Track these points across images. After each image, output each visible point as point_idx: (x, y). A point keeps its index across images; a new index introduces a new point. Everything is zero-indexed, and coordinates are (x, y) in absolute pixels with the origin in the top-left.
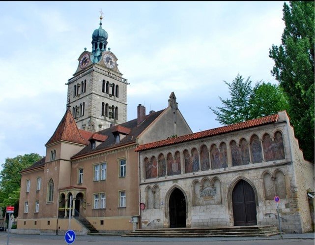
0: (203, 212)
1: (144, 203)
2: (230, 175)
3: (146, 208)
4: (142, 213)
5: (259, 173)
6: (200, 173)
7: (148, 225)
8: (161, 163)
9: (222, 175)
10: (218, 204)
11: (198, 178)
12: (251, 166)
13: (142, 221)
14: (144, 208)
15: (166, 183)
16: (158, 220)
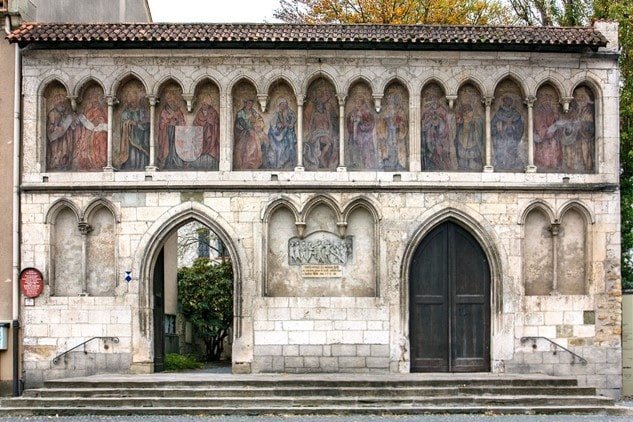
0: (304, 319)
1: (42, 269)
2: (416, 200)
3: (47, 289)
4: (28, 313)
5: (514, 206)
6: (300, 176)
7: (57, 361)
8: (125, 115)
9: (386, 196)
10: (363, 295)
11: (291, 196)
12: (488, 177)
13: (26, 341)
14: (40, 292)
15: (151, 197)
16: (109, 341)
